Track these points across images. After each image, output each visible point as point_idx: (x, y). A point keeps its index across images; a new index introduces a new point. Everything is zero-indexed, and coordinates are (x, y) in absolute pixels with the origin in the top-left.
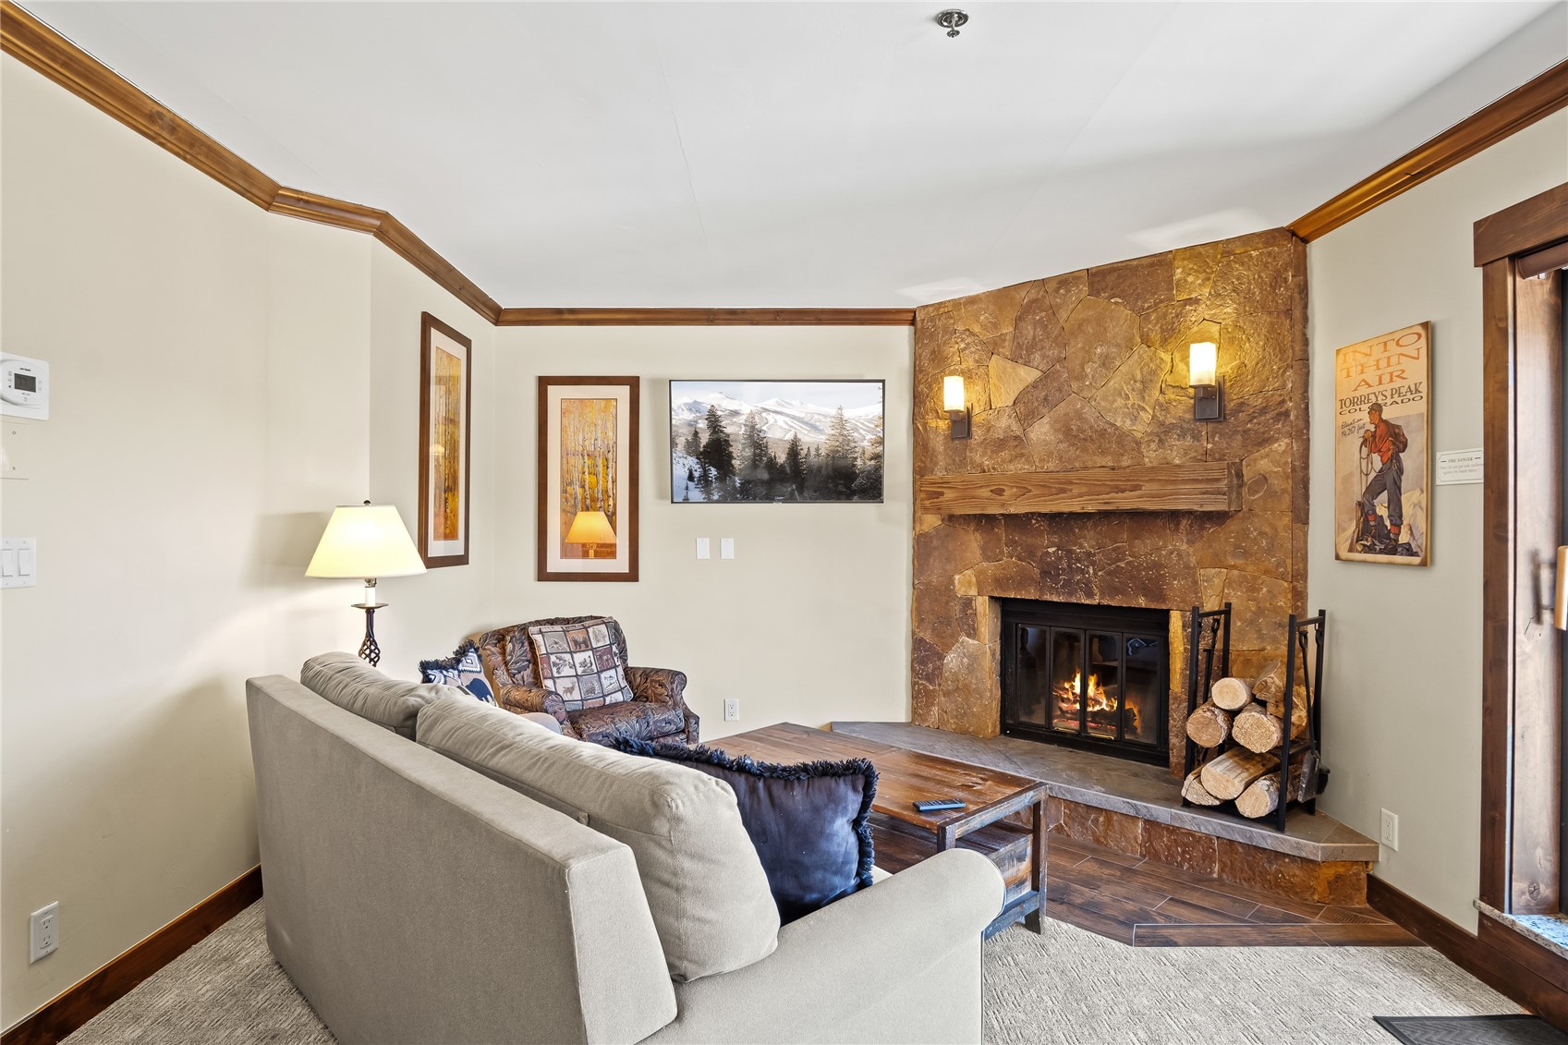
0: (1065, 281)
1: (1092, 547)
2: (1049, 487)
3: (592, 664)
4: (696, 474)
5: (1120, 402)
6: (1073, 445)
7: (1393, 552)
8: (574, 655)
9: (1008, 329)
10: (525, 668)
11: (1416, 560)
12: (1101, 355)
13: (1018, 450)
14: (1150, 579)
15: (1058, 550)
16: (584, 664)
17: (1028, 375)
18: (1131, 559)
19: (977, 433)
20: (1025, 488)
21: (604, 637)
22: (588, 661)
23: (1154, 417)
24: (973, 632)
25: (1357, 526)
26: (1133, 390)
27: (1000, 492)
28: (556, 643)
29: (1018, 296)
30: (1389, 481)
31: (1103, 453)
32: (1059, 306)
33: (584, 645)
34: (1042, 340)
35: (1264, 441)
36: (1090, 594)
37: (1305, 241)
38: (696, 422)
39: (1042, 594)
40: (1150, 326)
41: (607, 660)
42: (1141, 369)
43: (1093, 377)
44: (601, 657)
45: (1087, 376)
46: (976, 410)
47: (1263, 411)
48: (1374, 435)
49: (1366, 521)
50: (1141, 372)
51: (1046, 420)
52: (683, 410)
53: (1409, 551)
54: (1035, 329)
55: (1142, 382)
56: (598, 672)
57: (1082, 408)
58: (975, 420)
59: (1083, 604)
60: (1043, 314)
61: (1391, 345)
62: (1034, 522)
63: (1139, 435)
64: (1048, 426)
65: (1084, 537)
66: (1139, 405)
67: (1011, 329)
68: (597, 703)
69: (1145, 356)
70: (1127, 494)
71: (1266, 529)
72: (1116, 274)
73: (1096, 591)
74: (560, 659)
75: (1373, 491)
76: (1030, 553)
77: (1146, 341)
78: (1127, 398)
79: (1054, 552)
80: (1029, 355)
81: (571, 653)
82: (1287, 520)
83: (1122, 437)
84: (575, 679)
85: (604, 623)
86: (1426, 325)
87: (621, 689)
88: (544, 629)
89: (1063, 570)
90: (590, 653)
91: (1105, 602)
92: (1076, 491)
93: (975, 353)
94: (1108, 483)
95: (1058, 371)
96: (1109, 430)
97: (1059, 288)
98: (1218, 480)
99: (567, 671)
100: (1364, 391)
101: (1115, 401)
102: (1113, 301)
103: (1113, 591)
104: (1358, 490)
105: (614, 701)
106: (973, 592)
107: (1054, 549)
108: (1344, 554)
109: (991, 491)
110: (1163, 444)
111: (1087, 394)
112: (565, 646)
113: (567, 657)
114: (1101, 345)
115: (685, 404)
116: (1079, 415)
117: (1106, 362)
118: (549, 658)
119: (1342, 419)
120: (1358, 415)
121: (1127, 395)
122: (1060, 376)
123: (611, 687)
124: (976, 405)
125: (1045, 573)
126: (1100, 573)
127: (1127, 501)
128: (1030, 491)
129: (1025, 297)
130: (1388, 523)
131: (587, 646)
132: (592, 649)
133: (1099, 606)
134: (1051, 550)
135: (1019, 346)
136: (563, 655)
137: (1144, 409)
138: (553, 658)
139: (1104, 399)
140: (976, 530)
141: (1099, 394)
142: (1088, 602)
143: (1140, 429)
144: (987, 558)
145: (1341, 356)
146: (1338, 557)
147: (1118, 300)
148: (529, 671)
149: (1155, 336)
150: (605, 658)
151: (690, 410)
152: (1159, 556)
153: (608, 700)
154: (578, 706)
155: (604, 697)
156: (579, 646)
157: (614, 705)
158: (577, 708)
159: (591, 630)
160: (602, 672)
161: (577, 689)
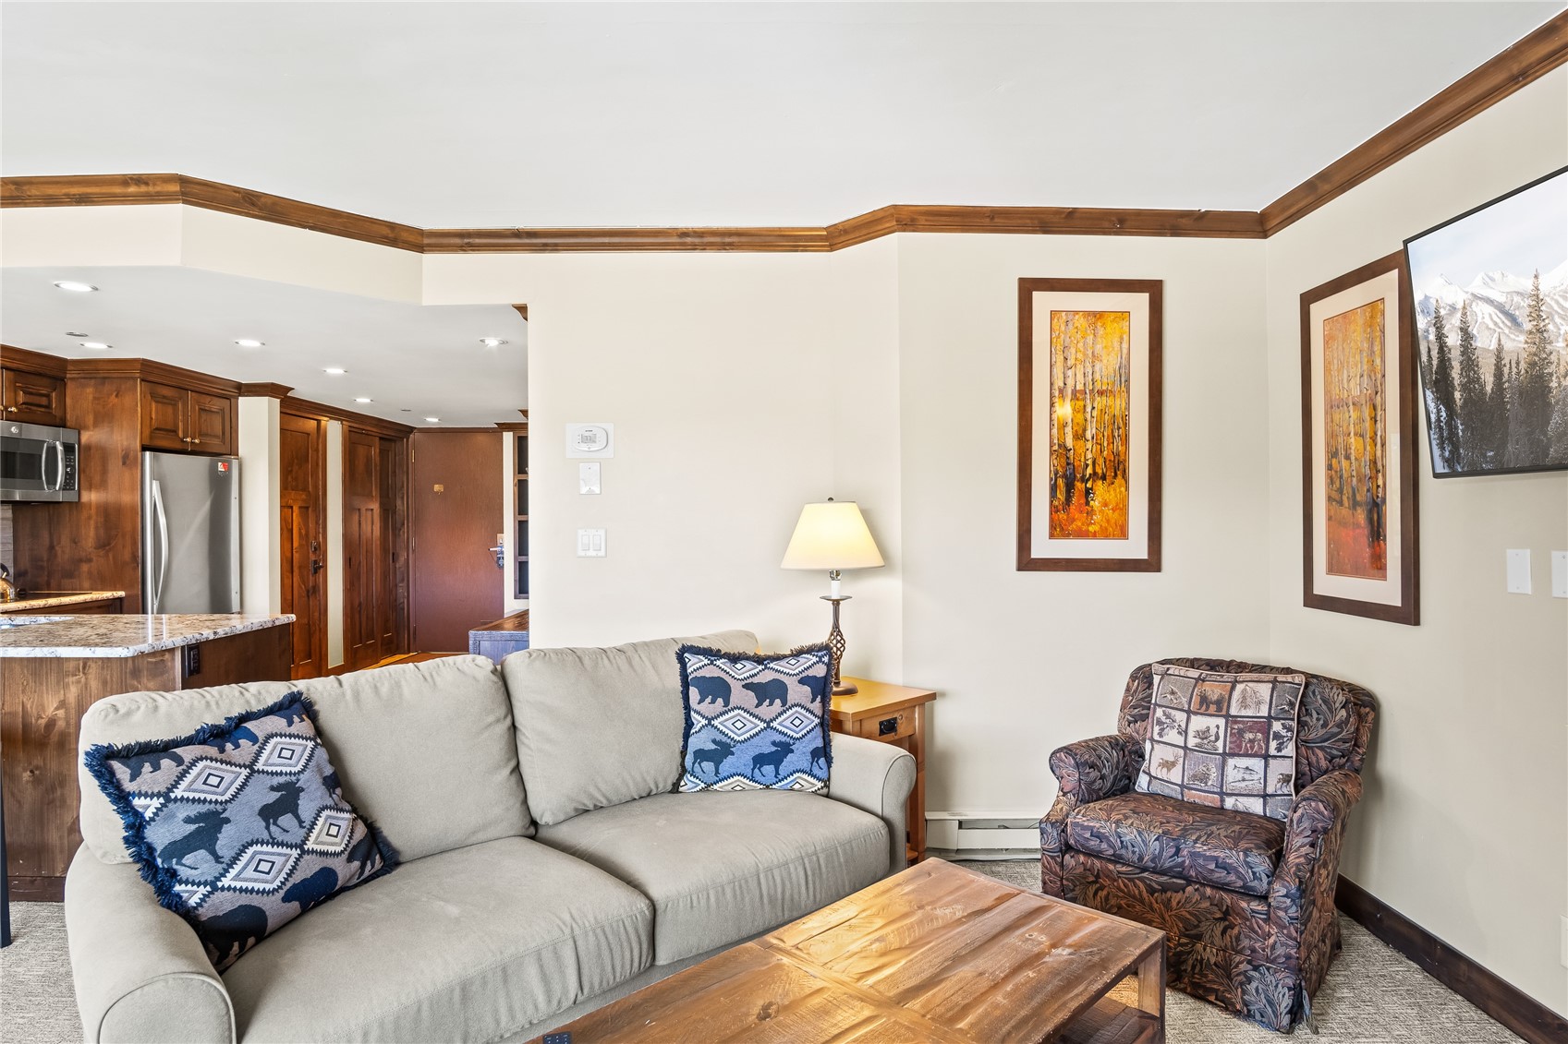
3: (1217, 738)
8: (1193, 717)
16: (1203, 734)
21: (1259, 703)
22: (1213, 731)
28: (1173, 693)
33: (1220, 707)
41: (1252, 741)
44: (1241, 732)
56: (1224, 755)
68: (1211, 800)
74: (1168, 717)
81: (1189, 712)
84: (1181, 752)
85: (1275, 682)
87: (1265, 796)
90: (1221, 722)
99: (1172, 736)
105: (1241, 807)
112: (1184, 700)
113: (1180, 717)
118: (1155, 711)
123: (1243, 784)
131: (1219, 709)
132: (1227, 716)
136: (1173, 712)
138: (1159, 713)
150: (1249, 736)
153: (1229, 803)
154: (1174, 792)
155: (1222, 794)
156: (1207, 705)
157: (1236, 812)
158: (1174, 795)
159: (1240, 687)
160: (1233, 755)
161: (1179, 767)
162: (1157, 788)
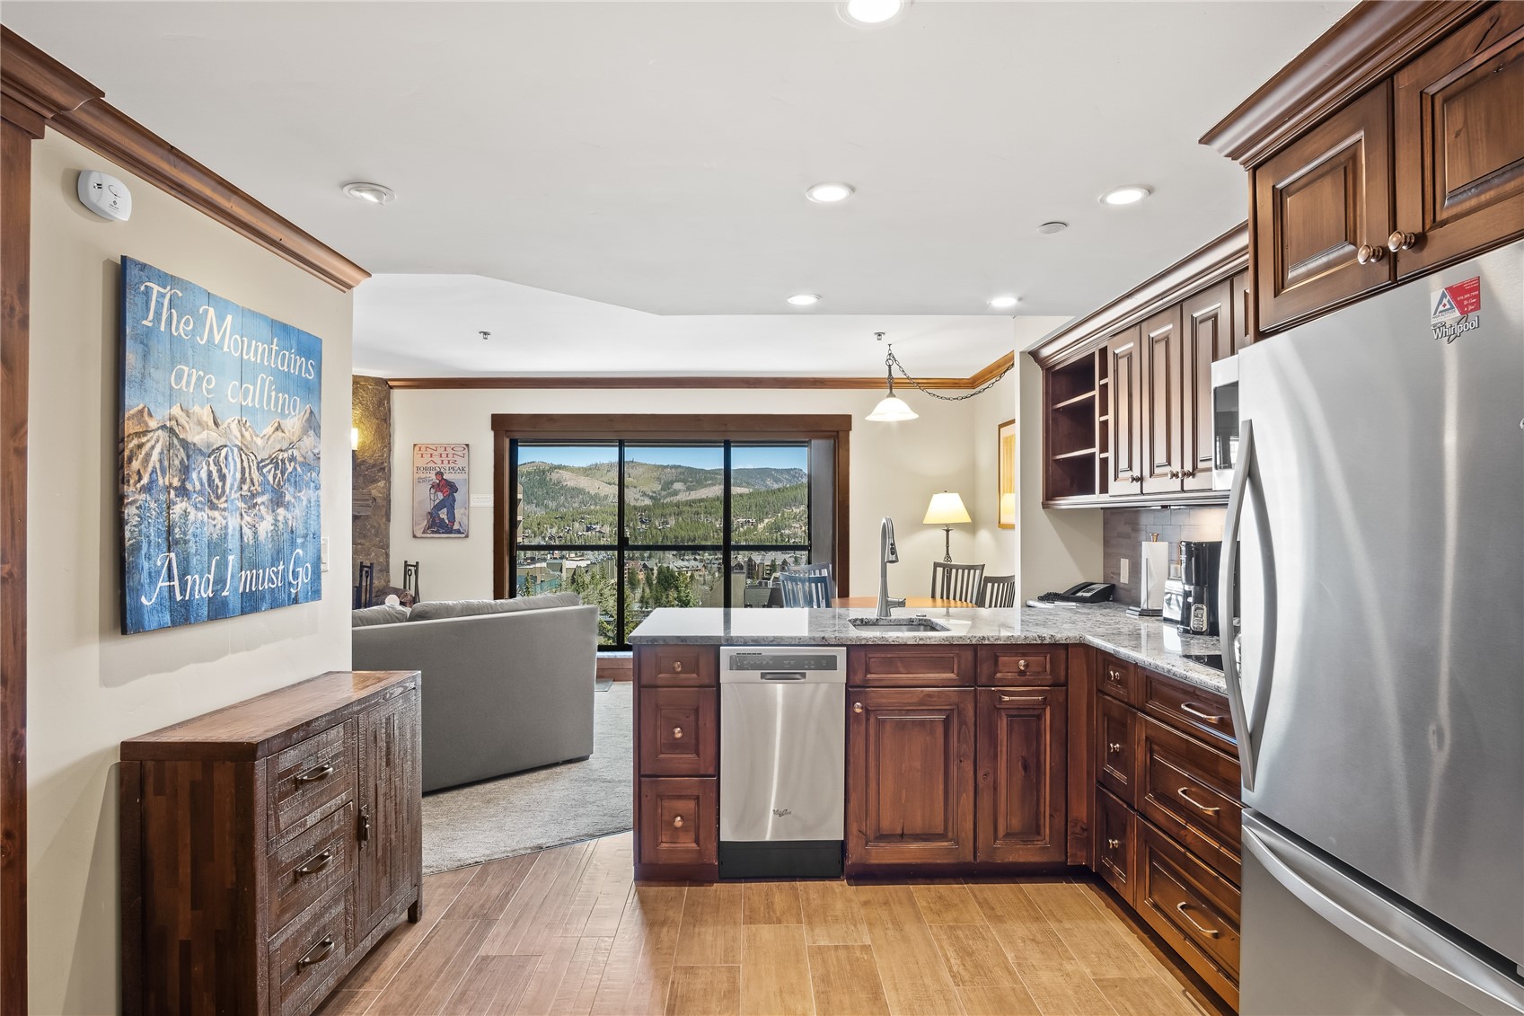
7: (451, 533)
11: (463, 535)
25: (428, 522)
30: (448, 502)
35: (375, 481)
37: (391, 387)
47: (374, 466)
48: (438, 484)
49: (434, 521)
53: (459, 532)
61: (449, 451)
71: (375, 524)
75: (439, 507)
82: (384, 520)
86: (467, 445)
98: (368, 500)
100: (432, 465)
104: (429, 507)
108: (419, 534)
119: (416, 476)
120: (428, 475)
130: (447, 521)
145: (417, 448)
146: (415, 536)
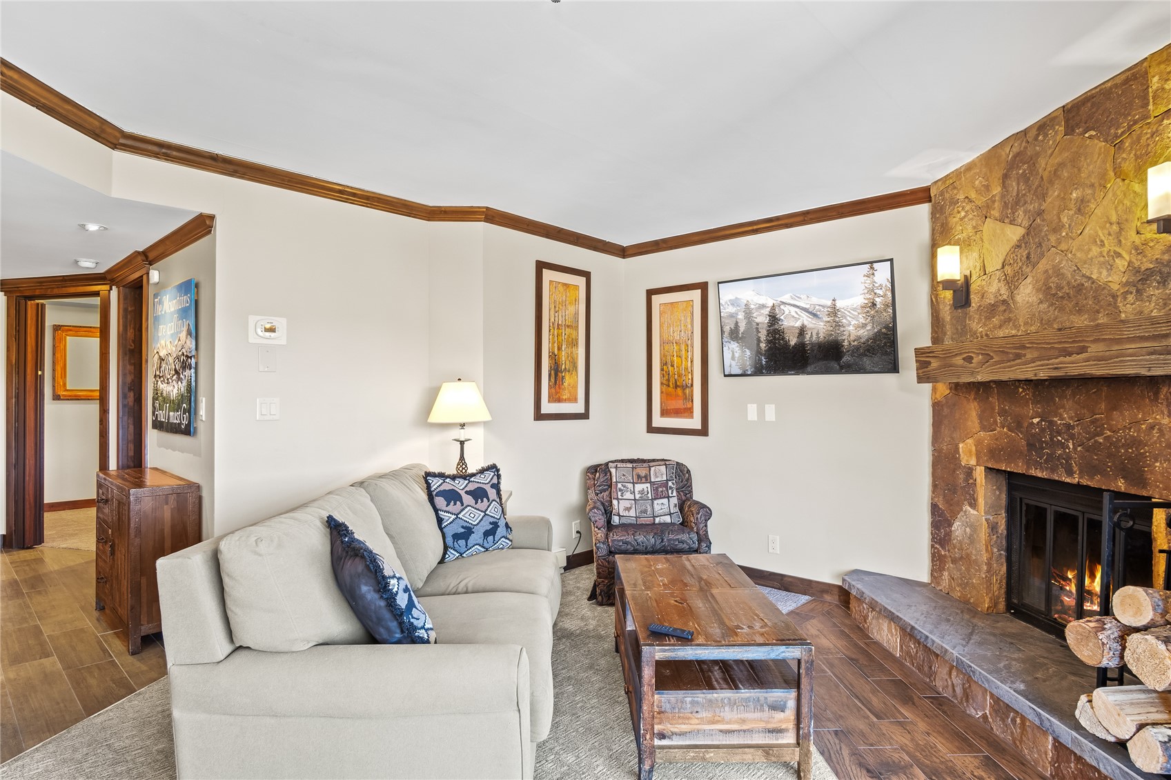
0: (1043, 126)
1: (1071, 418)
2: (1007, 353)
3: (648, 493)
4: (737, 355)
5: (1095, 250)
6: (1052, 304)
8: (636, 485)
9: (997, 190)
10: (605, 491)
12: (1077, 199)
13: (1006, 315)
14: (1130, 458)
15: (1042, 420)
16: (641, 492)
17: (1014, 233)
18: (1109, 433)
19: (975, 299)
20: (988, 355)
21: (662, 474)
22: (646, 490)
23: (1130, 263)
24: (973, 505)
26: (1110, 234)
27: (969, 359)
28: (624, 475)
29: (1003, 153)
31: (1080, 312)
32: (1038, 154)
33: (646, 479)
34: (1025, 195)
36: (1070, 473)
38: (737, 314)
39: (1029, 468)
40: (1124, 155)
41: (662, 492)
42: (1116, 208)
43: (1070, 225)
44: (657, 488)
45: (1063, 226)
46: (974, 278)
50: (1117, 212)
51: (1029, 280)
52: (728, 305)
54: (1018, 184)
55: (1118, 223)
56: (652, 500)
57: (1060, 262)
58: (973, 287)
59: (1064, 482)
60: (1025, 166)
62: (1021, 390)
63: (1115, 287)
64: (1031, 286)
65: (1063, 407)
66: (1115, 252)
67: (999, 189)
68: (649, 521)
69: (1119, 193)
70: (1075, 357)
72: (1089, 105)
73: (1075, 469)
74: (624, 487)
76: (1018, 425)
77: (1120, 174)
78: (1103, 245)
79: (1038, 423)
80: (1014, 213)
81: (633, 483)
83: (1099, 289)
84: (633, 502)
85: (666, 465)
87: (670, 514)
88: (619, 465)
89: (1047, 444)
90: (648, 485)
91: (1084, 482)
92: (1029, 356)
93: (972, 219)
94: (1056, 346)
95: (1039, 225)
96: (1086, 284)
97: (1038, 135)
99: (628, 495)
101: (1090, 250)
102: (1087, 135)
103: (1091, 470)
105: (662, 521)
106: (973, 462)
107: (1038, 420)
109: (963, 359)
110: (1141, 295)
111: (1063, 246)
112: (630, 478)
113: (630, 486)
114: (1076, 189)
115: (730, 300)
116: (1058, 272)
117: (1081, 207)
118: (617, 485)
121: (1102, 241)
122: (1041, 231)
123: (662, 511)
124: (973, 272)
125: (1031, 446)
126: (1079, 449)
127: (1075, 366)
128: (992, 358)
129: (1008, 154)
131: (647, 480)
132: (650, 482)
133: (1078, 486)
134: (1036, 421)
135: (1006, 205)
136: (627, 484)
137: (1119, 255)
138: (619, 485)
139: (1079, 249)
140: (975, 399)
141: (1075, 245)
142: (1068, 480)
143: (1115, 279)
144: (983, 428)
147: (1093, 133)
148: (607, 493)
149: (1128, 166)
150: (660, 489)
151: (733, 304)
152: (1139, 431)
153: (657, 520)
154: (633, 521)
155: (654, 517)
156: (641, 479)
157: (660, 524)
158: (632, 522)
159: (652, 469)
160: (655, 499)
161: (633, 509)
162: (624, 521)
